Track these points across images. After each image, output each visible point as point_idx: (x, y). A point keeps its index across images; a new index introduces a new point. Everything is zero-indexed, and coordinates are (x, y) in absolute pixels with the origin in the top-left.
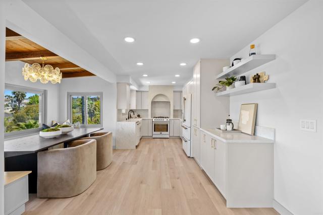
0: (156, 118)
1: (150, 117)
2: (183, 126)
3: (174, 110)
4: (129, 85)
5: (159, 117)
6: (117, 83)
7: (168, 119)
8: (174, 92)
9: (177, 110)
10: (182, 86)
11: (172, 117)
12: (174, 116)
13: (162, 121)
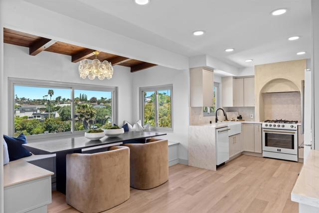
1: (257, 121)
13: (281, 128)
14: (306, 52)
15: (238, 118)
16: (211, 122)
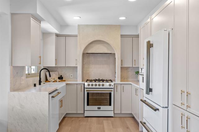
0: (91, 81)
1: (80, 81)
2: (144, 102)
3: (122, 68)
4: (39, 20)
5: (95, 81)
6: (12, 14)
7: (112, 84)
8: (122, 36)
9: (127, 68)
10: (136, 27)
11: (118, 81)
12: (122, 79)
13: (101, 87)
14: (126, 17)
15: (59, 78)
16: (35, 85)
